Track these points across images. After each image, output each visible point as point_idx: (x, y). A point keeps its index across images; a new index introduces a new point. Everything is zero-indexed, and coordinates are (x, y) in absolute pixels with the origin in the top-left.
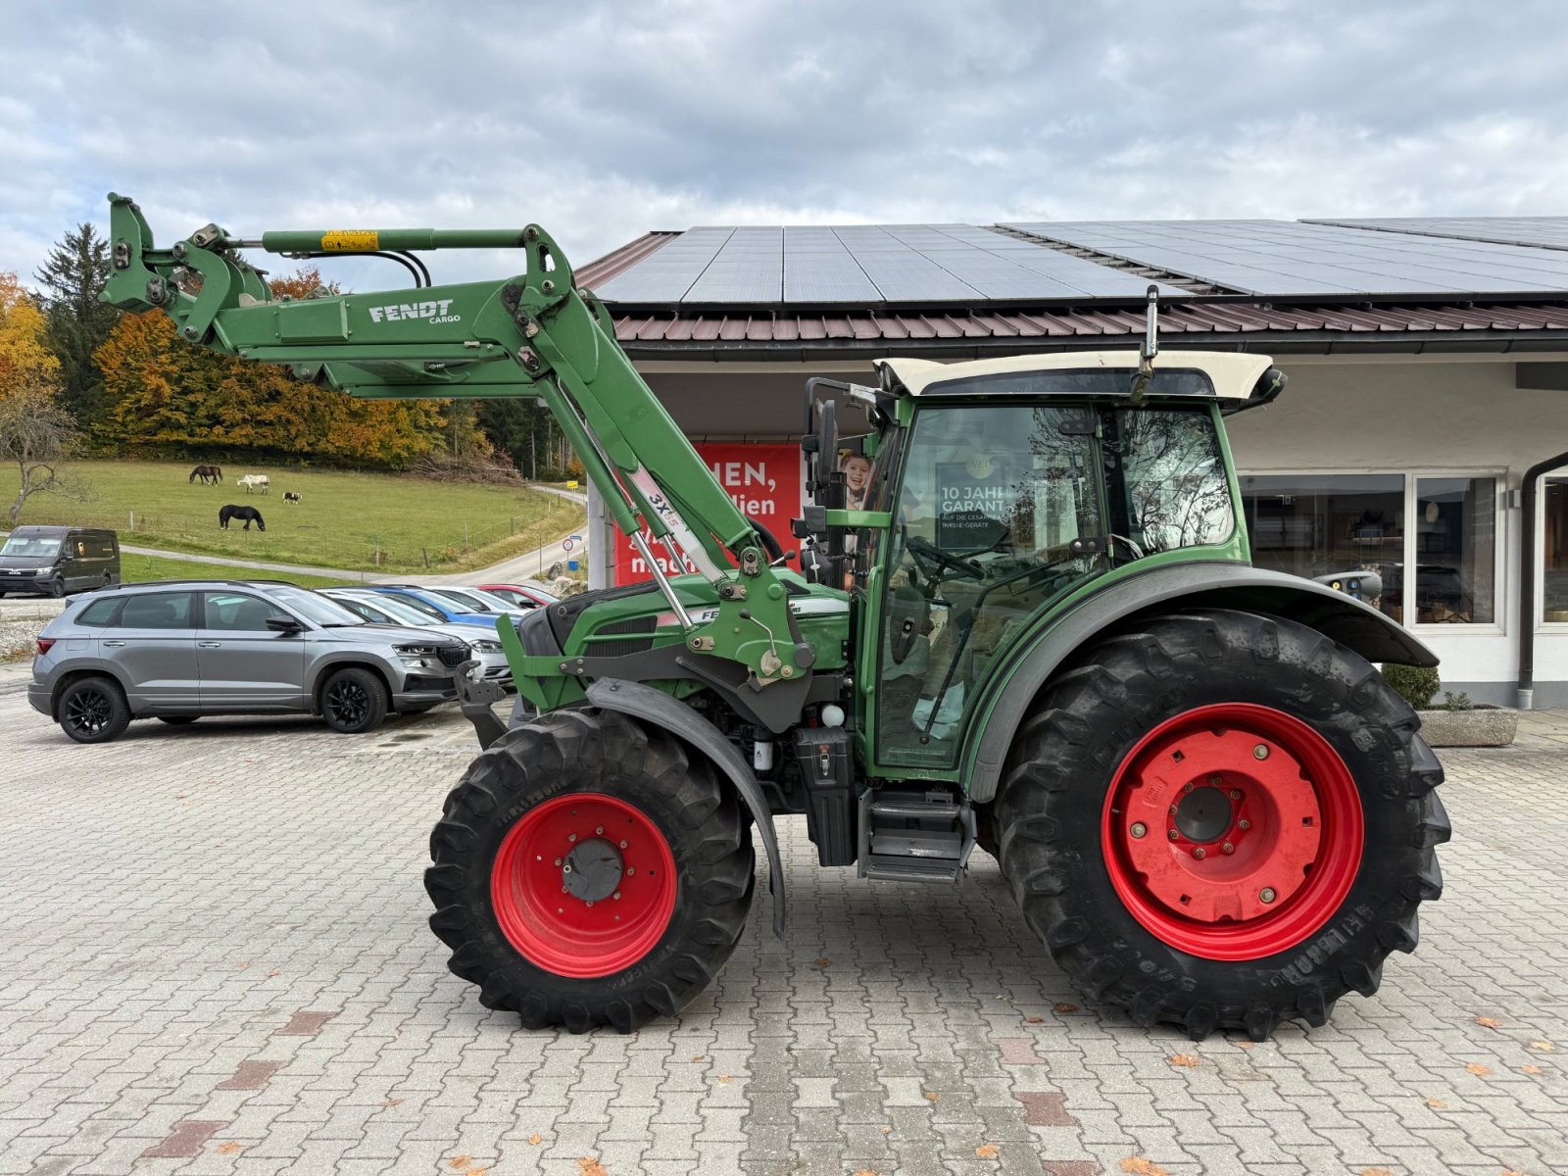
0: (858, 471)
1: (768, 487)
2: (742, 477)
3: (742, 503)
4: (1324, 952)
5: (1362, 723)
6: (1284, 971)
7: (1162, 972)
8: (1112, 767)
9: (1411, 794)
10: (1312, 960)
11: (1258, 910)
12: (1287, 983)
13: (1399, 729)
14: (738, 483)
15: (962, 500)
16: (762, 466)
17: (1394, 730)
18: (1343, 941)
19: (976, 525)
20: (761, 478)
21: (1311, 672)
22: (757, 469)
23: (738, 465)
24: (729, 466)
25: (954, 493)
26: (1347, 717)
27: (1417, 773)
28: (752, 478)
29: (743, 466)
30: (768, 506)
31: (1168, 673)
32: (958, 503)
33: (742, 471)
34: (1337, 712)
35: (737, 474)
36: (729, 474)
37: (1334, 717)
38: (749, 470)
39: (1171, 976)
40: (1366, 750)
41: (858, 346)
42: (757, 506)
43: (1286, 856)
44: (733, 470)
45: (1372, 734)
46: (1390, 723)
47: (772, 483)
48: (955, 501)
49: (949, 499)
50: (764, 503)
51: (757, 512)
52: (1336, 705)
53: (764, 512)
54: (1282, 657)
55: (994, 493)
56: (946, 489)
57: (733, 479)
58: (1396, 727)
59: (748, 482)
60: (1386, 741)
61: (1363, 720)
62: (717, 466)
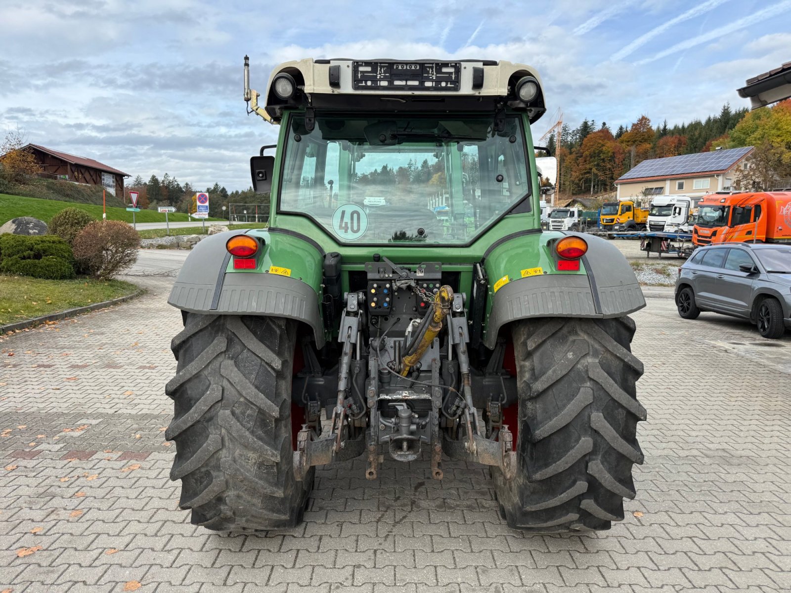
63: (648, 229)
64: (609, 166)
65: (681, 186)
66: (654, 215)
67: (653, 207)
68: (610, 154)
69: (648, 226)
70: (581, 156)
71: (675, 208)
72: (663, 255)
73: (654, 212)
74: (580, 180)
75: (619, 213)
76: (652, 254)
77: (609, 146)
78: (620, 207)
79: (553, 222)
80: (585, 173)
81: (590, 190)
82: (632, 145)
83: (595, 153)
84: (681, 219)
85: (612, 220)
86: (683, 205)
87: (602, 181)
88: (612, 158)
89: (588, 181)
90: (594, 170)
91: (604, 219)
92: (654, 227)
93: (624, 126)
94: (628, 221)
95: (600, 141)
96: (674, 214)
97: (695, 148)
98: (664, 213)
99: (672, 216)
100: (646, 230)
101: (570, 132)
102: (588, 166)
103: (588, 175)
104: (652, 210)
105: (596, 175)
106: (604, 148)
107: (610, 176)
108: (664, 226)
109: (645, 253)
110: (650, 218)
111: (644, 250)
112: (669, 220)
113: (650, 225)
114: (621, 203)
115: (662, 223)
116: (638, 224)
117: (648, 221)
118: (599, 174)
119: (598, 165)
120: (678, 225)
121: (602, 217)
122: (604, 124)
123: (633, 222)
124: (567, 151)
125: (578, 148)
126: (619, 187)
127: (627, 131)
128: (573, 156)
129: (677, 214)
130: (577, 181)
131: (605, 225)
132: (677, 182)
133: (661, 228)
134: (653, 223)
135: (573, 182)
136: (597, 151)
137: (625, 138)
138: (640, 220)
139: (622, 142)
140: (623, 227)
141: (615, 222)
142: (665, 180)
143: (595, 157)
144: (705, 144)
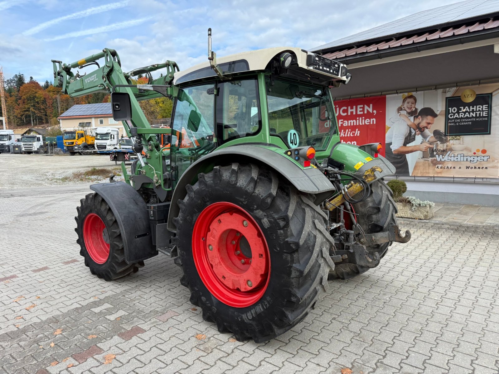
0: (410, 104)
1: (373, 113)
2: (363, 111)
3: (363, 120)
4: (256, 313)
5: (265, 216)
6: (243, 315)
7: (207, 302)
8: (193, 222)
9: (285, 251)
10: (252, 314)
11: (245, 289)
12: (244, 321)
13: (280, 220)
14: (362, 113)
15: (458, 113)
16: (371, 105)
17: (278, 221)
18: (262, 310)
19: (465, 123)
20: (371, 110)
21: (246, 191)
22: (369, 107)
23: (362, 106)
24: (359, 106)
25: (454, 110)
26: (259, 212)
27: (287, 241)
28: (367, 110)
29: (364, 107)
30: (373, 121)
31: (204, 189)
32: (456, 114)
33: (363, 108)
34: (256, 210)
35: (361, 109)
36: (359, 110)
37: (255, 212)
38: (366, 107)
39: (209, 305)
40: (266, 228)
41: (369, 55)
42: (369, 121)
43: (254, 269)
44: (360, 108)
45: (268, 220)
46: (276, 216)
47: (375, 112)
48: (454, 114)
49: (452, 113)
50: (372, 120)
51: (369, 123)
52: (255, 206)
53: (371, 123)
54: (238, 184)
55: (475, 109)
56: (450, 109)
57: (360, 111)
58: (278, 219)
59: (366, 112)
60: (274, 224)
61: (265, 214)
62: (354, 107)
63: (96, 148)
64: (42, 107)
65: (101, 122)
66: (99, 139)
67: (97, 134)
68: (42, 99)
69: (96, 146)
70: (20, 99)
71: (111, 135)
72: (126, 162)
73: (98, 137)
74: (22, 116)
75: (77, 138)
76: (119, 163)
77: (40, 94)
78: (77, 134)
79: (23, 144)
80: (25, 111)
81: (30, 123)
82: (57, 94)
83: (30, 98)
84: (115, 141)
85: (73, 143)
86: (115, 133)
87: (39, 117)
88: (44, 101)
89: (28, 117)
90: (32, 109)
91: (66, 142)
92: (100, 147)
93: (49, 81)
94: (83, 144)
95: (33, 90)
96: (111, 139)
97: (98, 99)
98: (104, 138)
99: (110, 140)
100: (94, 149)
101: (6, 80)
102: (27, 106)
103: (27, 112)
104: (97, 136)
105: (33, 112)
106: (37, 95)
107: (44, 113)
108: (106, 146)
109: (114, 162)
110: (96, 141)
111: (112, 160)
112: (108, 142)
113: (97, 145)
114: (77, 132)
115: (105, 144)
116: (89, 145)
117: (95, 143)
118: (36, 112)
119: (34, 106)
120: (114, 145)
121: (65, 141)
122: (31, 78)
123: (86, 144)
124: (8, 94)
125: (17, 93)
126: (61, 121)
127: (51, 84)
128: (14, 98)
129: (112, 139)
130: (19, 116)
131: (68, 146)
132: (99, 119)
133: (105, 147)
134: (99, 144)
135: (17, 117)
136: (32, 96)
137: (51, 89)
138: (90, 142)
139: (49, 92)
140: (80, 147)
141: (74, 144)
142: (91, 118)
143: (31, 100)
144: (104, 97)
